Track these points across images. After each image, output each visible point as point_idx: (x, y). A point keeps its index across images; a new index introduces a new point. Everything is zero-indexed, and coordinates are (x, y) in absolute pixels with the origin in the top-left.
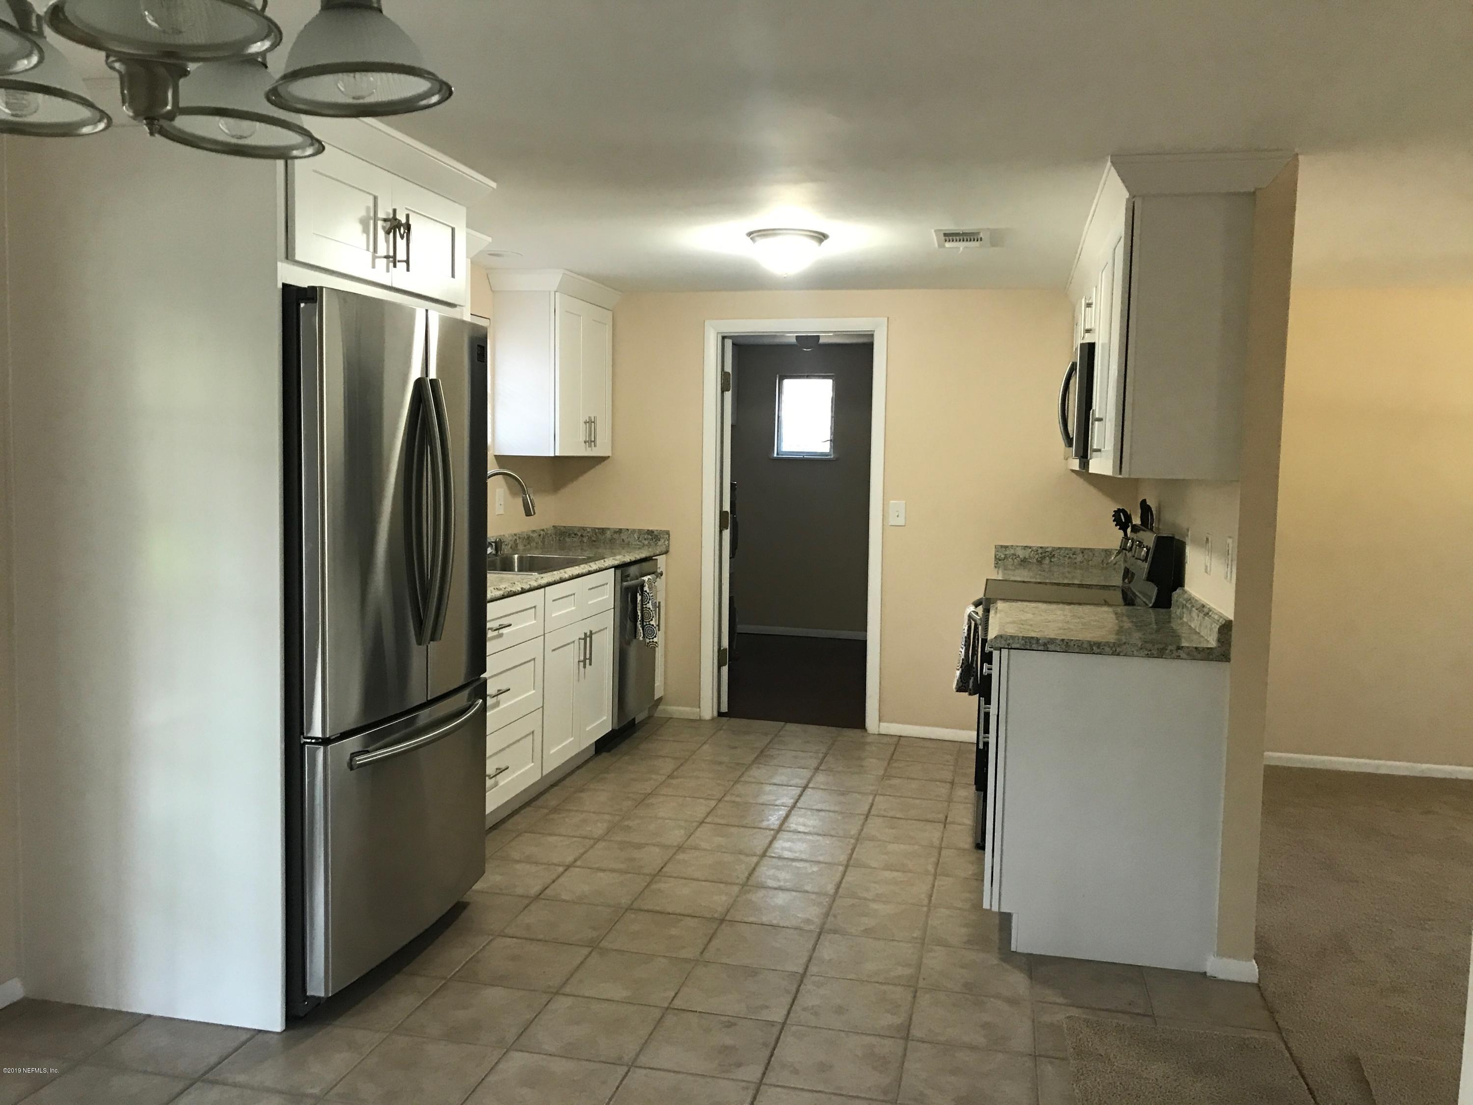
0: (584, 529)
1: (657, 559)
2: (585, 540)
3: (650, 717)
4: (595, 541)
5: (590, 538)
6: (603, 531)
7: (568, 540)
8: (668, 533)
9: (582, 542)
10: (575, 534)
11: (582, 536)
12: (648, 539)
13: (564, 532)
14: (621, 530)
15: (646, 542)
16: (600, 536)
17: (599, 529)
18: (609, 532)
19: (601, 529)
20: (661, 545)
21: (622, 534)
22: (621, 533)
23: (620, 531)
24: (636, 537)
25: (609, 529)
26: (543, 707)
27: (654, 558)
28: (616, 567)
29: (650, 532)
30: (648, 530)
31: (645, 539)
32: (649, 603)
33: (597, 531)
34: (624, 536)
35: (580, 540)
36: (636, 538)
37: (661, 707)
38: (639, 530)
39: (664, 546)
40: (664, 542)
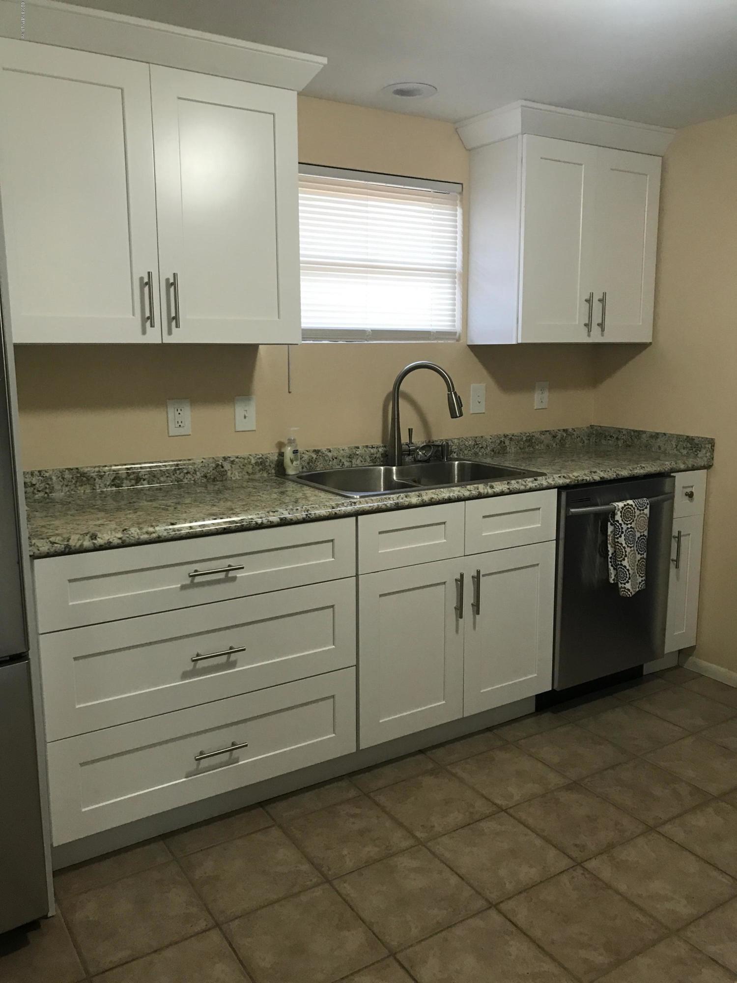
0: (619, 431)
1: (675, 477)
2: (620, 443)
3: (678, 667)
4: (630, 446)
5: (625, 441)
6: (639, 434)
7: (603, 442)
8: (712, 442)
9: (617, 446)
10: (611, 437)
11: (617, 438)
12: (687, 448)
13: (600, 433)
14: (658, 434)
15: (685, 452)
16: (636, 440)
17: (635, 431)
18: (644, 436)
19: (636, 431)
20: (701, 458)
21: (659, 440)
22: (658, 438)
23: (656, 436)
24: (674, 444)
25: (644, 432)
26: (357, 666)
27: (672, 474)
28: (560, 488)
29: (689, 439)
30: (688, 437)
31: (684, 448)
32: (620, 536)
33: (632, 433)
34: (660, 442)
35: (615, 443)
36: (674, 446)
37: (692, 659)
38: (677, 435)
39: (705, 459)
40: (706, 453)
